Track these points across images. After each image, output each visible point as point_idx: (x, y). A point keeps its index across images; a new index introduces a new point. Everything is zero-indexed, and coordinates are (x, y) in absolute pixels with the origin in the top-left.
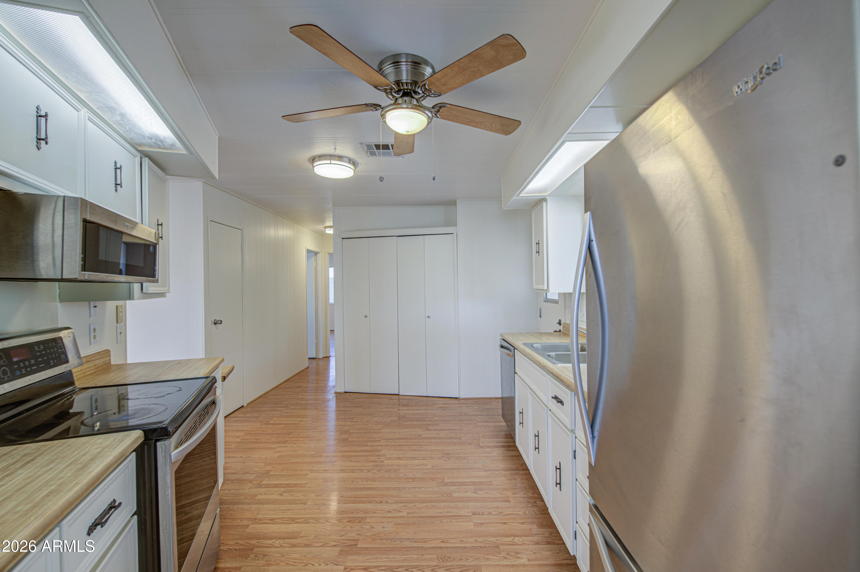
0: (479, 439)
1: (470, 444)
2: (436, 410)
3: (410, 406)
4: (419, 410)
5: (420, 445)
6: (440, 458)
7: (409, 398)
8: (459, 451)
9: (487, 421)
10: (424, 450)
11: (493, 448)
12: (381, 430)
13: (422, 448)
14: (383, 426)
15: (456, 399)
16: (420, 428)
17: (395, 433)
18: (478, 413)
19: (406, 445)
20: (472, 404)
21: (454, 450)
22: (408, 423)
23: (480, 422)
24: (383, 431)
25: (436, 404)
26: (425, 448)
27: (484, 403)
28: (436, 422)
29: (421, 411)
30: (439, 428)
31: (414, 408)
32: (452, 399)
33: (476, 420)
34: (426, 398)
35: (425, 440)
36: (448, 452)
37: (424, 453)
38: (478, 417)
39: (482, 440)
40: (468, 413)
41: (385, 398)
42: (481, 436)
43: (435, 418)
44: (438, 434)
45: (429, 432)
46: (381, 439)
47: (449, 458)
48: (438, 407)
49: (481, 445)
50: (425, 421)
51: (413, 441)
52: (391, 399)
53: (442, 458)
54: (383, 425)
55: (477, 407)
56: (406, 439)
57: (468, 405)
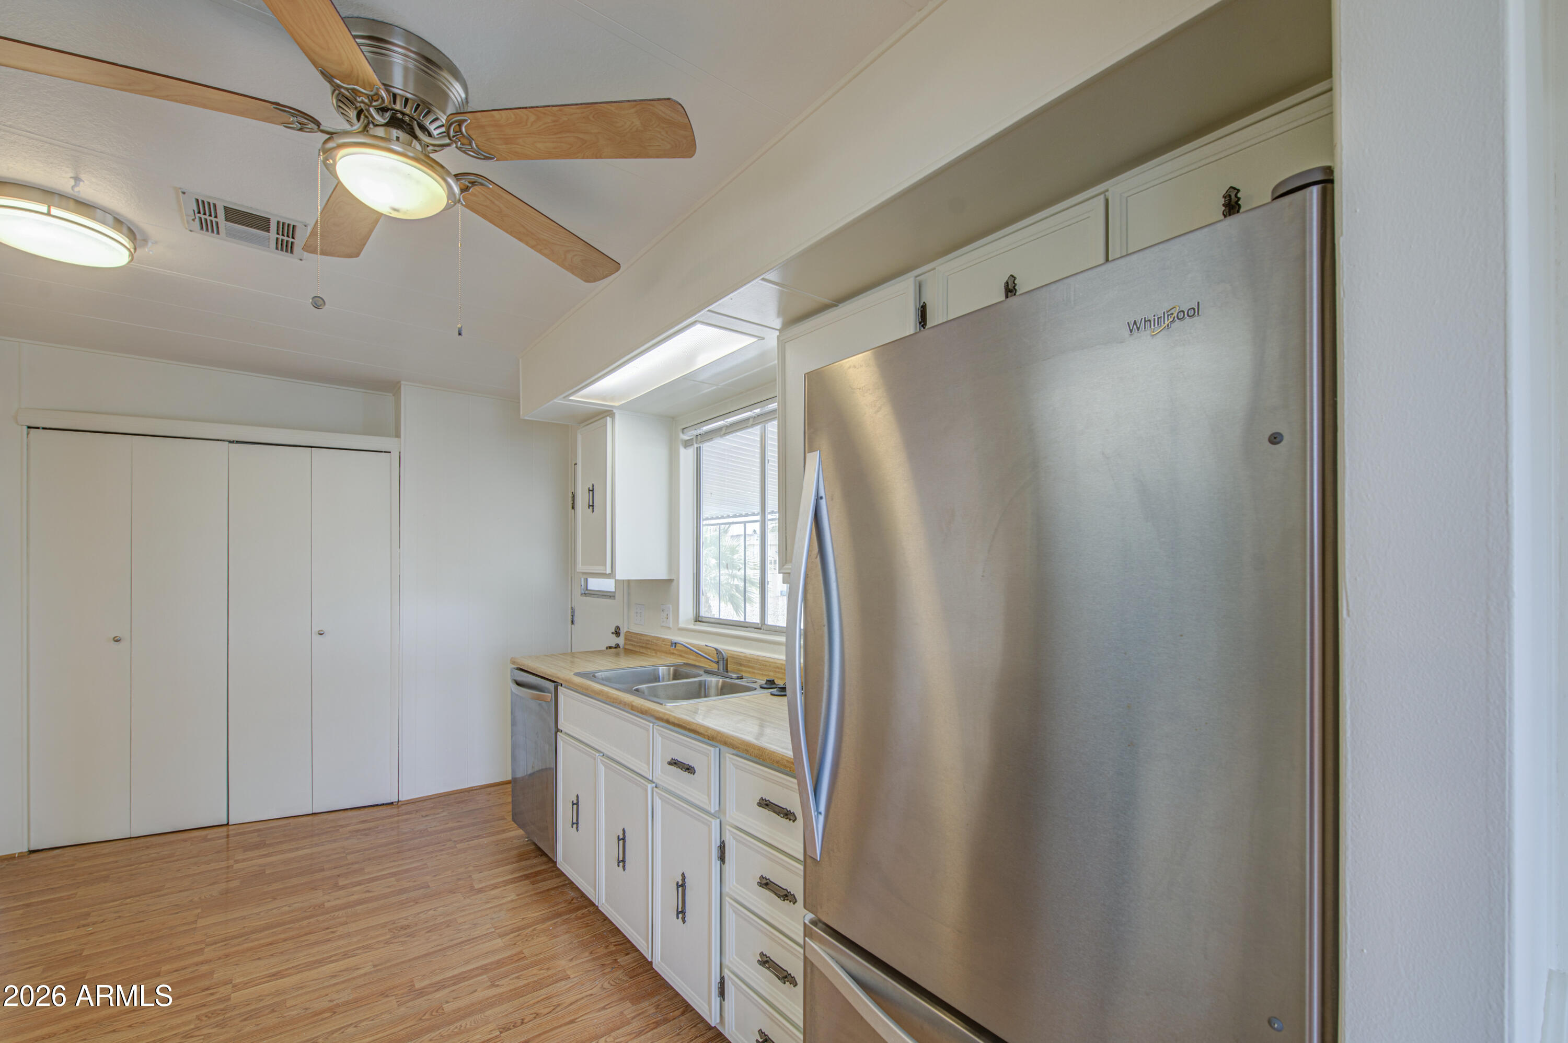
0: (470, 876)
1: (452, 892)
2: (347, 838)
3: (270, 845)
4: (297, 849)
5: (328, 928)
6: (387, 943)
7: (261, 826)
8: (431, 912)
9: (475, 837)
10: (341, 937)
11: (505, 886)
12: (195, 922)
13: (333, 932)
14: (199, 911)
15: (389, 807)
16: (314, 889)
17: (244, 918)
18: (451, 825)
19: (285, 940)
20: (432, 808)
21: (419, 914)
22: (275, 886)
23: (462, 841)
24: (201, 923)
25: (342, 826)
26: (341, 930)
27: (459, 803)
28: (356, 866)
29: (305, 850)
30: (367, 877)
31: (285, 847)
32: (381, 808)
33: (450, 840)
34: (310, 818)
35: (336, 914)
36: (405, 923)
37: (341, 942)
38: (454, 832)
39: (476, 876)
40: (429, 830)
41: (185, 840)
42: (471, 868)
43: (349, 857)
44: (368, 891)
45: (341, 892)
46: (203, 946)
47: (412, 935)
48: (350, 832)
49: (476, 887)
50: (323, 870)
51: (305, 923)
52: (205, 839)
53: (396, 941)
54: (197, 908)
55: (445, 814)
56: (284, 924)
57: (424, 813)
